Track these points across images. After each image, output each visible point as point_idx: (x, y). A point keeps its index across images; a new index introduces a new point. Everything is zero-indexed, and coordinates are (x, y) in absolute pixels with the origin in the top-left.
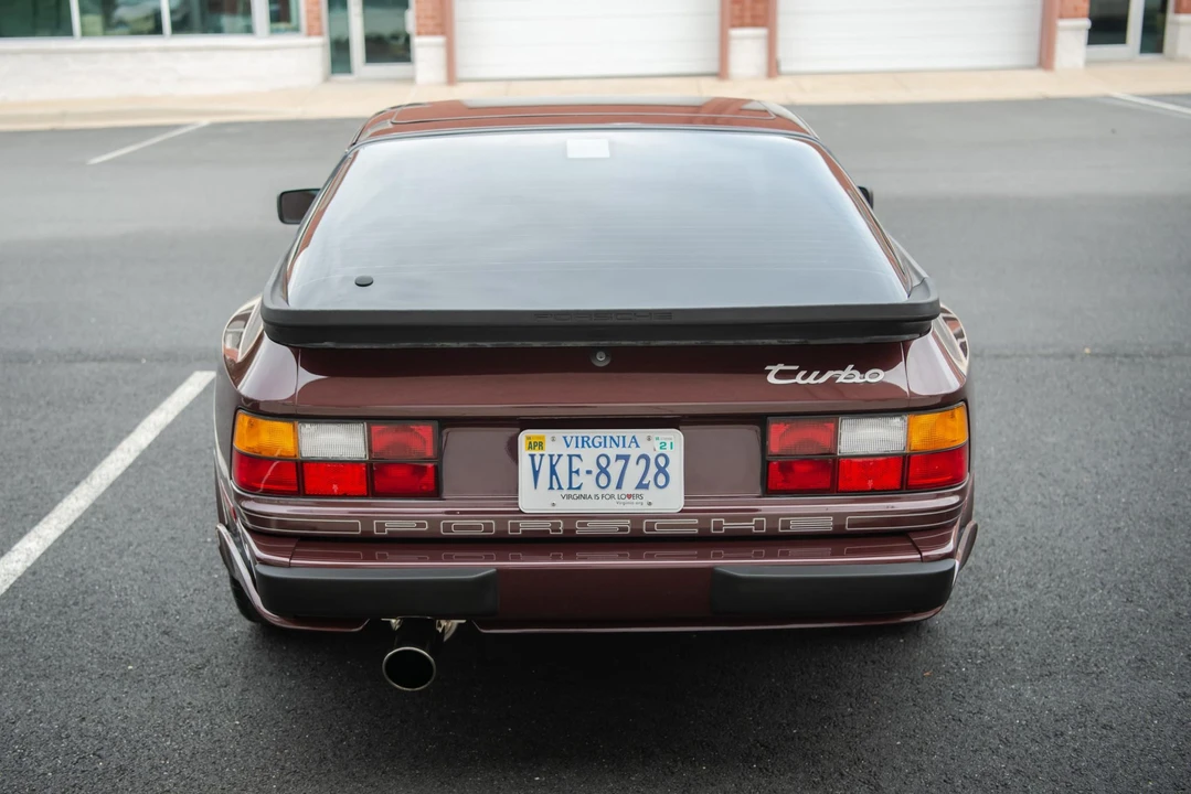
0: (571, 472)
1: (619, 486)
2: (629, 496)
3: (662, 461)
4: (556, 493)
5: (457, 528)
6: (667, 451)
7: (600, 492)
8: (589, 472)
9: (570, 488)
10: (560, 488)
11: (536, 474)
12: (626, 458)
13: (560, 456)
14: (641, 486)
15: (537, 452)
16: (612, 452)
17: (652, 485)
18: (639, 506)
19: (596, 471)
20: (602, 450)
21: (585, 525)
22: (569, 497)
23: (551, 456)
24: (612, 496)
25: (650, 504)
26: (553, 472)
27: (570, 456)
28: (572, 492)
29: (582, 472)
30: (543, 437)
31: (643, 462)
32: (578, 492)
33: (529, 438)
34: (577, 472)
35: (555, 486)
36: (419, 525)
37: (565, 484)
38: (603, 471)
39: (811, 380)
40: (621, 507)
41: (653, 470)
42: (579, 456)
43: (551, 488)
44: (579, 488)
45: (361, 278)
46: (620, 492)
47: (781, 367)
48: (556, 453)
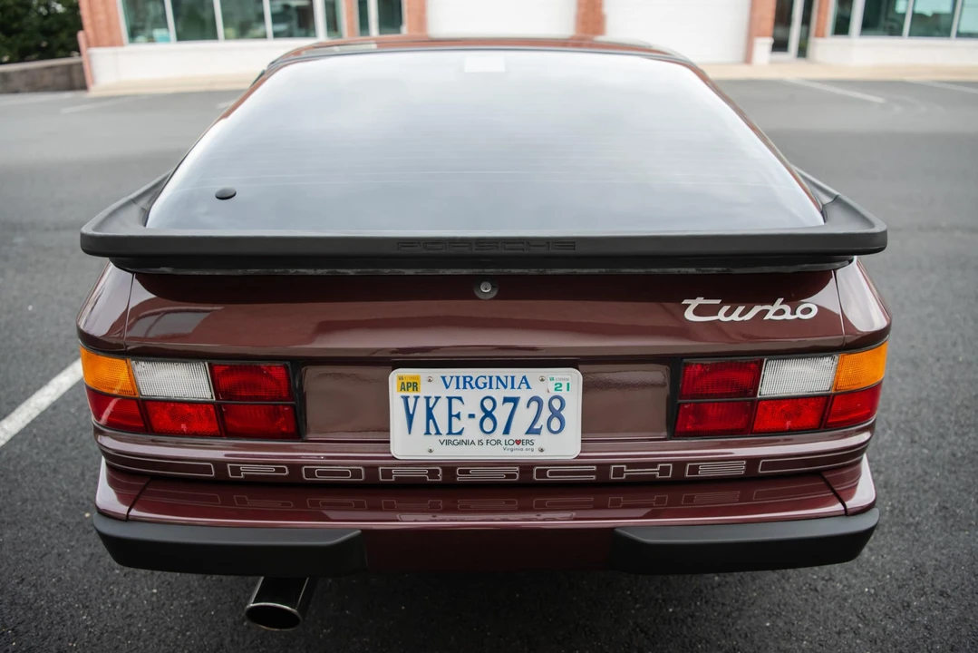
0: (451, 416)
1: (507, 431)
2: (518, 442)
3: (556, 404)
4: (434, 439)
5: (320, 473)
6: (563, 393)
7: (484, 437)
8: (472, 416)
9: (450, 433)
10: (438, 433)
11: (410, 418)
12: (515, 401)
13: (437, 398)
14: (531, 431)
15: (411, 394)
16: (499, 394)
17: (545, 430)
18: (529, 453)
19: (480, 414)
20: (487, 392)
21: (467, 472)
22: (448, 442)
23: (428, 399)
24: (498, 442)
25: (542, 450)
26: (430, 416)
27: (450, 399)
28: (452, 438)
29: (464, 416)
30: (418, 378)
31: (534, 405)
32: (459, 438)
33: (401, 378)
34: (458, 416)
35: (433, 430)
36: (278, 470)
37: (444, 429)
38: (488, 414)
39: (735, 317)
40: (509, 453)
41: (546, 413)
42: (460, 399)
43: (428, 433)
44: (460, 433)
45: (224, 191)
46: (507, 437)
47: (700, 301)
48: (433, 395)
